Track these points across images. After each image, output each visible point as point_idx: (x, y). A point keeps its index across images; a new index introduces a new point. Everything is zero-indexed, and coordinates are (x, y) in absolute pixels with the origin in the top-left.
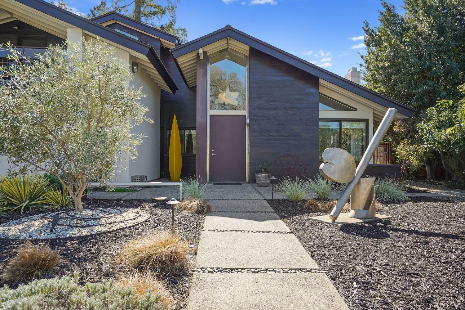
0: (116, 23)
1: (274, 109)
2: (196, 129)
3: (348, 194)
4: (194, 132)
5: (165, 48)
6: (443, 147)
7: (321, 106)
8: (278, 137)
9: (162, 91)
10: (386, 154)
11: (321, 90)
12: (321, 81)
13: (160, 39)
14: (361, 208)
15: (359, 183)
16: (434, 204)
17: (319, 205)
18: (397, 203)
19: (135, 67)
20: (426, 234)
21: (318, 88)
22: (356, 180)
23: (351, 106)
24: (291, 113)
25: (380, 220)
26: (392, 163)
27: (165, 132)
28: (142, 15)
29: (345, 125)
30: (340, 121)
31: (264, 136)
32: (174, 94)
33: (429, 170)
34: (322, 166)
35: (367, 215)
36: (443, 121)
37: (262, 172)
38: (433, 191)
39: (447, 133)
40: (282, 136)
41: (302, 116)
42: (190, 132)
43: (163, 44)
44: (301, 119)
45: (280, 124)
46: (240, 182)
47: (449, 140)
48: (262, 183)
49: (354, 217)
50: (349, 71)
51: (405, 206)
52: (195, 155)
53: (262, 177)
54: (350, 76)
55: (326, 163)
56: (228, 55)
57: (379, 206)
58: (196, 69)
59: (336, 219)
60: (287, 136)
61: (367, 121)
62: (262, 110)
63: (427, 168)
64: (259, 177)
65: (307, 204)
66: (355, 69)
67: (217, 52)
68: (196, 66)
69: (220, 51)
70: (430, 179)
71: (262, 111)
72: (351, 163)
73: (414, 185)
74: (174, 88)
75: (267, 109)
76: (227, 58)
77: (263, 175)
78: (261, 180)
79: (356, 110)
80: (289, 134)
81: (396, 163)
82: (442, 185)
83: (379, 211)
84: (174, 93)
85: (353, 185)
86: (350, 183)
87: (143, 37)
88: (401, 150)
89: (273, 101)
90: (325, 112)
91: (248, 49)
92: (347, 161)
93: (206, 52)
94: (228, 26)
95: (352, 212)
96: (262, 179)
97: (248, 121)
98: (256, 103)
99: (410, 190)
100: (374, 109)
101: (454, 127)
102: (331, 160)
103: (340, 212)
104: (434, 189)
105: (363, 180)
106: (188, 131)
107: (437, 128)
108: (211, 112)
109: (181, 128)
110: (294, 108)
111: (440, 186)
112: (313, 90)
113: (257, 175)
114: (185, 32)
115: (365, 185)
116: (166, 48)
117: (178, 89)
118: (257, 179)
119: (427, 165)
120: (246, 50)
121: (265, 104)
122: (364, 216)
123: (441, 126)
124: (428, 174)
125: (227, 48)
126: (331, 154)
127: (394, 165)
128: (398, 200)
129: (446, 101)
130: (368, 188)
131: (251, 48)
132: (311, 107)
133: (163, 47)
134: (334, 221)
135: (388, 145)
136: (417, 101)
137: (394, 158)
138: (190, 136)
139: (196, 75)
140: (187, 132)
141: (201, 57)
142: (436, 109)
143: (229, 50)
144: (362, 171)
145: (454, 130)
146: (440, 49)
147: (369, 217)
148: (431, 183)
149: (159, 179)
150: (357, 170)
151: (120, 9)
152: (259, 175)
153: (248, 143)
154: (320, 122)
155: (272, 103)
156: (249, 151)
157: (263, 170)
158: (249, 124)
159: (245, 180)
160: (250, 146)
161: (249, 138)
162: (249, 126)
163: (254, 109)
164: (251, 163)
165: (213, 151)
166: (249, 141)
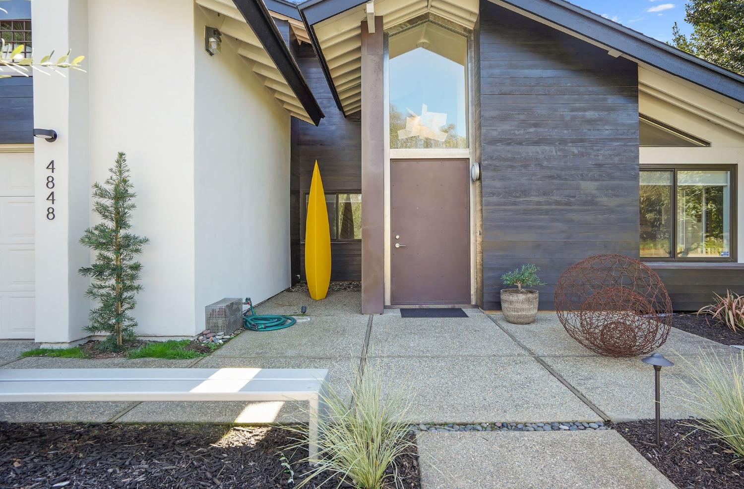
1: (537, 143)
2: (360, 193)
4: (356, 200)
5: (300, 43)
8: (547, 207)
9: (294, 121)
12: (647, 78)
13: (291, 21)
19: (212, 40)
23: (698, 135)
24: (576, 151)
27: (300, 199)
30: (673, 169)
31: (515, 204)
32: (317, 125)
37: (517, 290)
40: (557, 203)
41: (600, 157)
42: (348, 199)
43: (296, 32)
44: (599, 166)
45: (552, 177)
46: (456, 307)
48: (519, 317)
52: (360, 241)
53: (520, 302)
56: (425, 38)
58: (359, 59)
60: (566, 204)
61: (733, 169)
62: (509, 144)
64: (511, 302)
67: (404, 24)
68: (358, 49)
69: (410, 22)
71: (509, 148)
74: (316, 113)
75: (520, 144)
76: (423, 45)
77: (522, 297)
78: (515, 310)
79: (707, 144)
80: (573, 199)
84: (317, 123)
89: (536, 125)
93: (382, 17)
96: (519, 305)
97: (475, 171)
98: (496, 130)
106: (345, 195)
108: (391, 153)
109: (330, 191)
110: (582, 141)
113: (505, 296)
116: (302, 42)
117: (323, 116)
118: (505, 305)
121: (517, 132)
132: (621, 137)
133: (296, 40)
138: (348, 206)
139: (359, 86)
140: (342, 199)
141: (372, 29)
143: (431, 18)
149: (288, 290)
152: (511, 298)
153: (475, 218)
154: (641, 173)
155: (532, 130)
156: (479, 239)
157: (519, 285)
158: (480, 179)
159: (468, 301)
160: (482, 226)
161: (479, 207)
162: (478, 183)
163: (493, 142)
164: (484, 267)
165: (398, 237)
166: (479, 215)
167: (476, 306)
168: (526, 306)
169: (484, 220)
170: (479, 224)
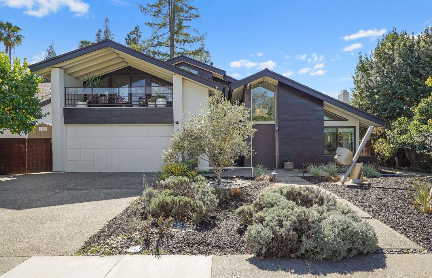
0: (183, 62)
1: (294, 121)
3: (349, 172)
6: (402, 145)
7: (325, 118)
8: (297, 139)
10: (367, 149)
11: (325, 108)
12: (325, 102)
13: (213, 72)
14: (356, 178)
15: (355, 165)
16: (396, 178)
17: (333, 177)
18: (375, 178)
20: (388, 189)
21: (323, 106)
22: (354, 164)
23: (344, 117)
24: (306, 123)
25: (366, 184)
26: (372, 155)
28: (175, 42)
29: (340, 131)
30: (337, 127)
31: (288, 138)
33: (397, 160)
34: (336, 157)
35: (359, 181)
36: (402, 130)
37: (288, 161)
38: (398, 172)
39: (403, 138)
40: (300, 138)
41: (313, 125)
43: (214, 75)
44: (312, 127)
45: (299, 130)
46: (272, 168)
47: (405, 142)
48: (289, 169)
49: (352, 183)
50: (341, 92)
51: (379, 179)
53: (289, 165)
54: (342, 96)
55: (338, 155)
56: (262, 84)
57: (365, 178)
59: (344, 183)
60: (303, 138)
61: (354, 127)
62: (287, 121)
63: (396, 159)
64: (286, 164)
65: (326, 178)
66: (345, 91)
69: (258, 83)
70: (398, 166)
72: (351, 155)
73: (387, 170)
75: (290, 121)
77: (289, 163)
78: (288, 167)
79: (347, 120)
80: (305, 137)
81: (375, 155)
82: (405, 170)
83: (365, 181)
85: (352, 167)
86: (350, 166)
87: (201, 71)
88: (377, 146)
89: (294, 116)
90: (328, 122)
91: (278, 83)
92: (349, 154)
94: (266, 69)
95: (351, 181)
96: (288, 165)
97: (277, 128)
98: (283, 117)
99: (383, 172)
100: (359, 120)
101: (407, 135)
102: (341, 154)
103: (345, 181)
104: (399, 172)
105: (357, 164)
107: (399, 134)
110: (307, 120)
111: (404, 170)
112: (320, 108)
113: (285, 163)
114: (208, 53)
115: (358, 166)
118: (285, 166)
119: (396, 156)
120: (276, 83)
121: (289, 118)
122: (358, 182)
123: (401, 133)
124: (396, 163)
125: (263, 81)
126: (341, 151)
127: (373, 156)
128: (375, 176)
129: (404, 118)
130: (360, 168)
131: (279, 82)
132: (318, 119)
134: (343, 184)
135: (369, 142)
136: (388, 112)
137: (373, 151)
142: (398, 123)
144: (356, 159)
145: (407, 136)
146: (404, 80)
147: (360, 182)
148: (398, 169)
150: (354, 158)
151: (158, 37)
152: (286, 163)
153: (277, 142)
154: (324, 128)
155: (293, 117)
156: (278, 148)
157: (289, 160)
158: (278, 131)
159: (275, 167)
160: (279, 144)
161: (278, 139)
162: (278, 132)
163: (282, 121)
164: (280, 156)
165: (254, 148)
166: (278, 141)
167: (277, 168)
168: (290, 166)
169: (279, 143)
170: (278, 144)
